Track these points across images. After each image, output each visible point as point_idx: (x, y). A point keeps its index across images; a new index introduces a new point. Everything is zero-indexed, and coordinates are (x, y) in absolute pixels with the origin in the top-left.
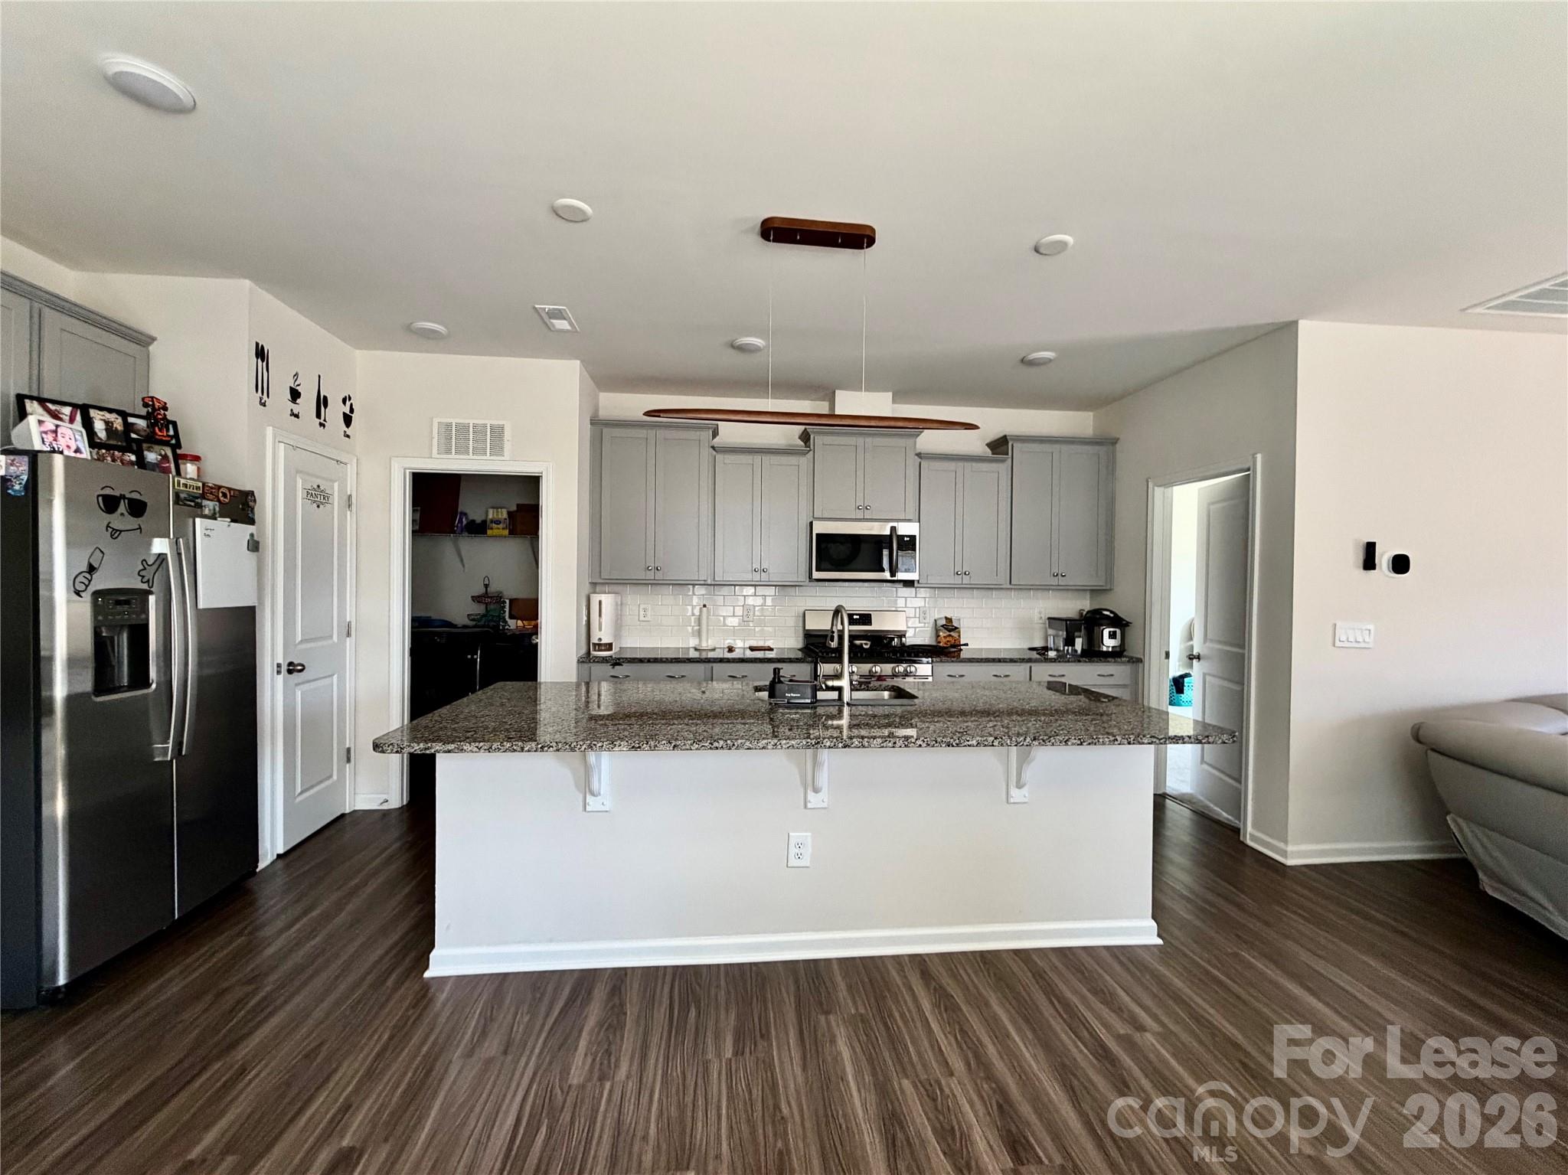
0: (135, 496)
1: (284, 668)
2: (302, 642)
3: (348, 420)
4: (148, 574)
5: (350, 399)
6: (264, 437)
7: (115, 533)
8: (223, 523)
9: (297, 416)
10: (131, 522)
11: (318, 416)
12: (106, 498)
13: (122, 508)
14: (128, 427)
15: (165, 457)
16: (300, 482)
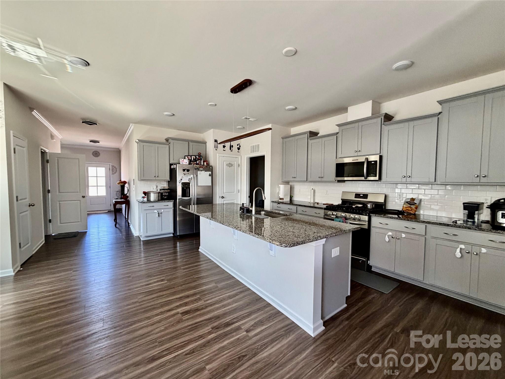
0: (188, 169)
1: (221, 197)
2: (225, 193)
3: (239, 149)
4: (190, 180)
5: (239, 144)
6: (217, 156)
7: (185, 174)
8: (203, 172)
9: (225, 150)
10: (188, 173)
11: (230, 149)
12: (183, 169)
13: (186, 171)
14: (196, 158)
15: (199, 162)
16: (225, 163)
